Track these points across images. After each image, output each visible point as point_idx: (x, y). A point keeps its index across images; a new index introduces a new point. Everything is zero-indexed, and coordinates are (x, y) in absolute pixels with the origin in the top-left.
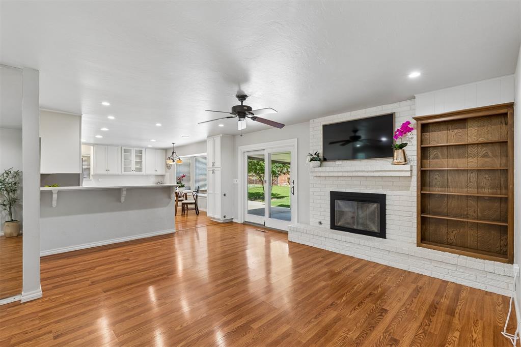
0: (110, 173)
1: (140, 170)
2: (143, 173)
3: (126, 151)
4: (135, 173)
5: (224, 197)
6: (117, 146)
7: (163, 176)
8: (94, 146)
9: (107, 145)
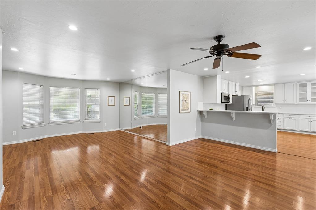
4: (310, 102)
6: (293, 82)
8: (274, 85)
9: (285, 83)
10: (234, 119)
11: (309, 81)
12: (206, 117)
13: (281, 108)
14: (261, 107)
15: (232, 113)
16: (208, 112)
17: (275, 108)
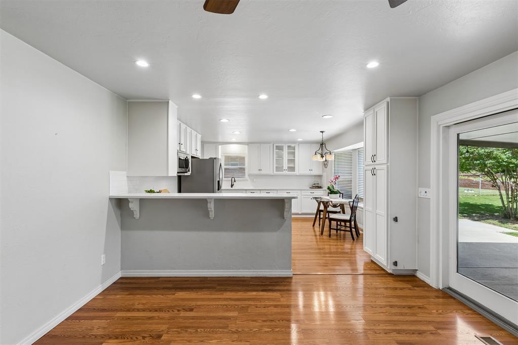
0: (262, 172)
1: (292, 169)
2: (296, 172)
3: (278, 147)
4: (286, 172)
5: (393, 222)
6: (269, 143)
7: (320, 176)
8: (248, 145)
9: (260, 143)
10: (212, 215)
11: (285, 143)
12: (137, 215)
13: (255, 180)
14: (229, 180)
15: (208, 200)
16: (142, 201)
17: (247, 180)
